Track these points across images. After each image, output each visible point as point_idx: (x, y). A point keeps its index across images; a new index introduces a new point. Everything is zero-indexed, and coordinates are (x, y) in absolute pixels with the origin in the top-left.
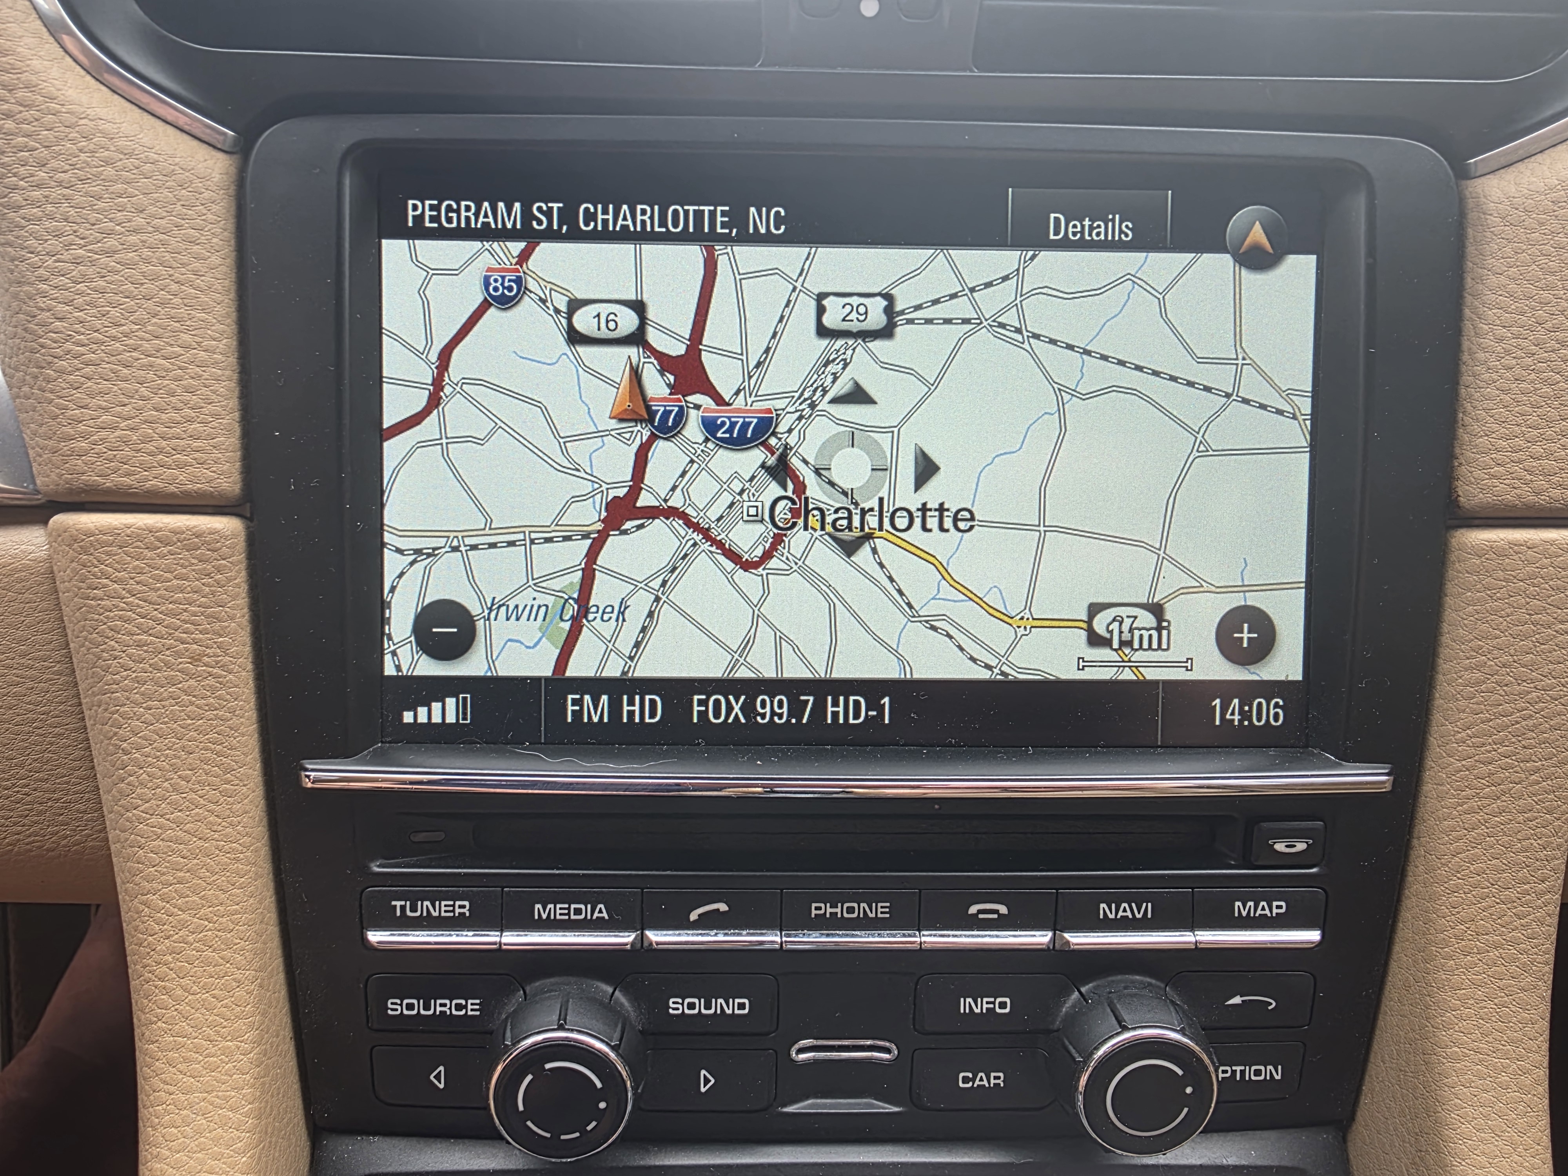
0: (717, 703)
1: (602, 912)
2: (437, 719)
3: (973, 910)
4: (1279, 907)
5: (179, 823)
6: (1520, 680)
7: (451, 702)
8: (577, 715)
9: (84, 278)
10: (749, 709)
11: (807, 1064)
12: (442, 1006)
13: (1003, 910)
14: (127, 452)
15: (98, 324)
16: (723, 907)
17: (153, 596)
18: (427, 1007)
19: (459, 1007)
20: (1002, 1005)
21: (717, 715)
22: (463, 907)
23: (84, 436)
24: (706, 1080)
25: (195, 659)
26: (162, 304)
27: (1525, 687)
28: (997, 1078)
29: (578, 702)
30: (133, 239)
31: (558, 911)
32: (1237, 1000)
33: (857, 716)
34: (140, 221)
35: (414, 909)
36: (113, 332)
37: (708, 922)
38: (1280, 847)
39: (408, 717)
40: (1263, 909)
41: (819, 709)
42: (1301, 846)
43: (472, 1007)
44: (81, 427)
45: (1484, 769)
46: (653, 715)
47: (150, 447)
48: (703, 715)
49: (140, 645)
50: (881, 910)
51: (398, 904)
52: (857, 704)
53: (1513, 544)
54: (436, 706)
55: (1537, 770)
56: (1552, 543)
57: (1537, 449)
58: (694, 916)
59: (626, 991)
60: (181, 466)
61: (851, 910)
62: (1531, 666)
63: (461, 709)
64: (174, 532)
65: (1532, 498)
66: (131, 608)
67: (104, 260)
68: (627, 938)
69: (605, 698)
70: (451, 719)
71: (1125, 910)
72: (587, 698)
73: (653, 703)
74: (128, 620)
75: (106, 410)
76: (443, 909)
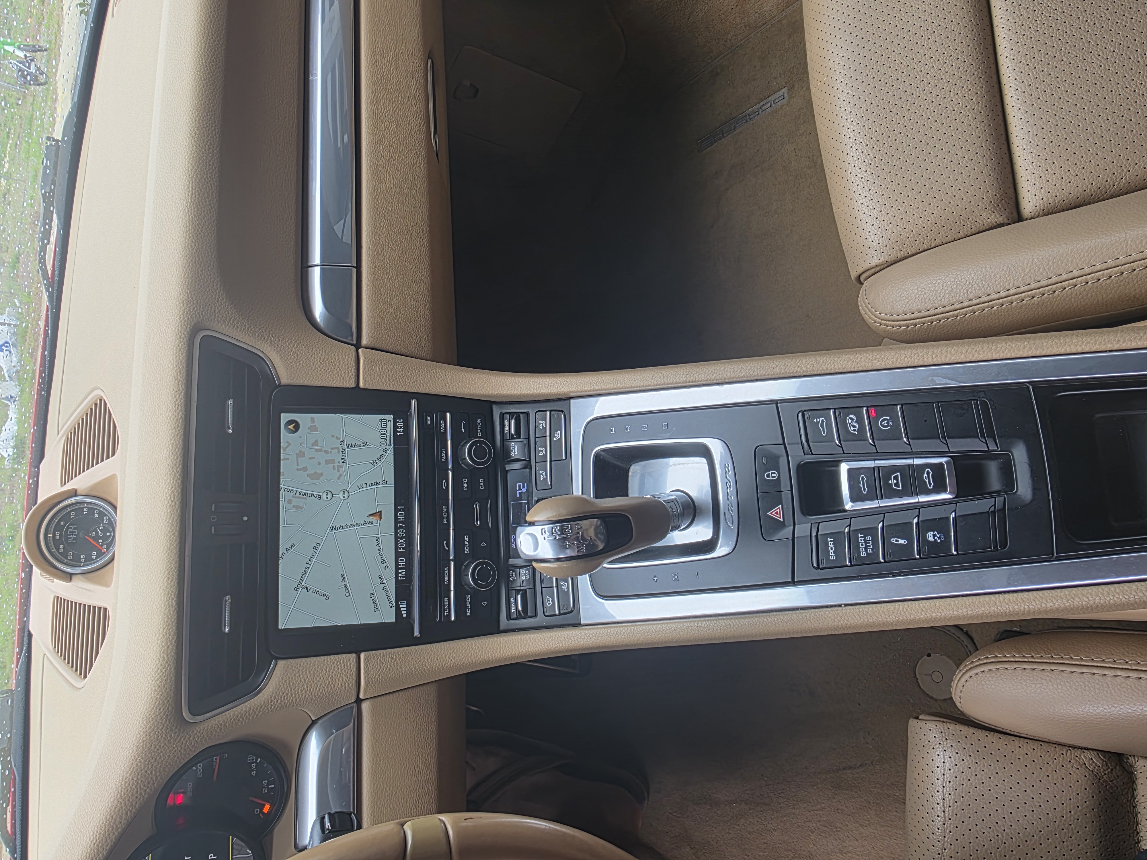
0: (400, 545)
1: (446, 569)
2: (405, 609)
3: (444, 488)
4: (442, 422)
5: (428, 660)
6: (392, 377)
7: (401, 606)
8: (403, 577)
9: (311, 685)
10: (401, 538)
11: (480, 522)
12: (468, 604)
13: (444, 481)
14: (348, 675)
15: (321, 682)
16: (445, 542)
17: (379, 668)
18: (468, 607)
19: (468, 600)
20: (465, 480)
21: (403, 545)
22: (446, 599)
23: (345, 684)
24: (484, 544)
25: (392, 658)
26: (315, 670)
27: (394, 377)
28: (481, 480)
29: (401, 577)
30: (301, 676)
31: (446, 578)
32: (463, 430)
33: (403, 514)
34: (297, 675)
35: (446, 610)
36: (322, 679)
37: (448, 545)
38: (429, 423)
39: (405, 616)
40: (443, 425)
41: (401, 522)
42: (429, 418)
43: (468, 597)
44: (343, 684)
45: (411, 384)
46: (403, 560)
47: (347, 671)
48: (403, 549)
49: (389, 670)
50: (445, 508)
51: (446, 614)
52: (400, 514)
53: (363, 379)
54: (402, 609)
55: (411, 374)
56: (363, 372)
57: (343, 375)
58: (447, 549)
59: (464, 563)
60: (350, 664)
61: (445, 514)
62: (389, 375)
63: (402, 603)
64: (365, 664)
65: (354, 376)
66: (381, 672)
67: (306, 682)
68: (452, 563)
69: (399, 571)
70: (405, 606)
71: (444, 455)
72: (400, 575)
73: (400, 560)
74: (384, 673)
75: (339, 679)
76: (446, 604)
